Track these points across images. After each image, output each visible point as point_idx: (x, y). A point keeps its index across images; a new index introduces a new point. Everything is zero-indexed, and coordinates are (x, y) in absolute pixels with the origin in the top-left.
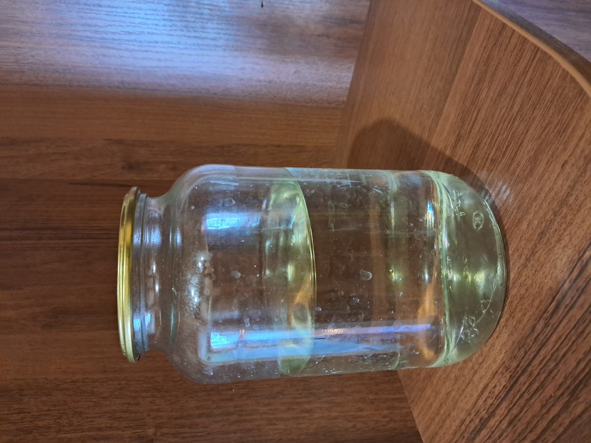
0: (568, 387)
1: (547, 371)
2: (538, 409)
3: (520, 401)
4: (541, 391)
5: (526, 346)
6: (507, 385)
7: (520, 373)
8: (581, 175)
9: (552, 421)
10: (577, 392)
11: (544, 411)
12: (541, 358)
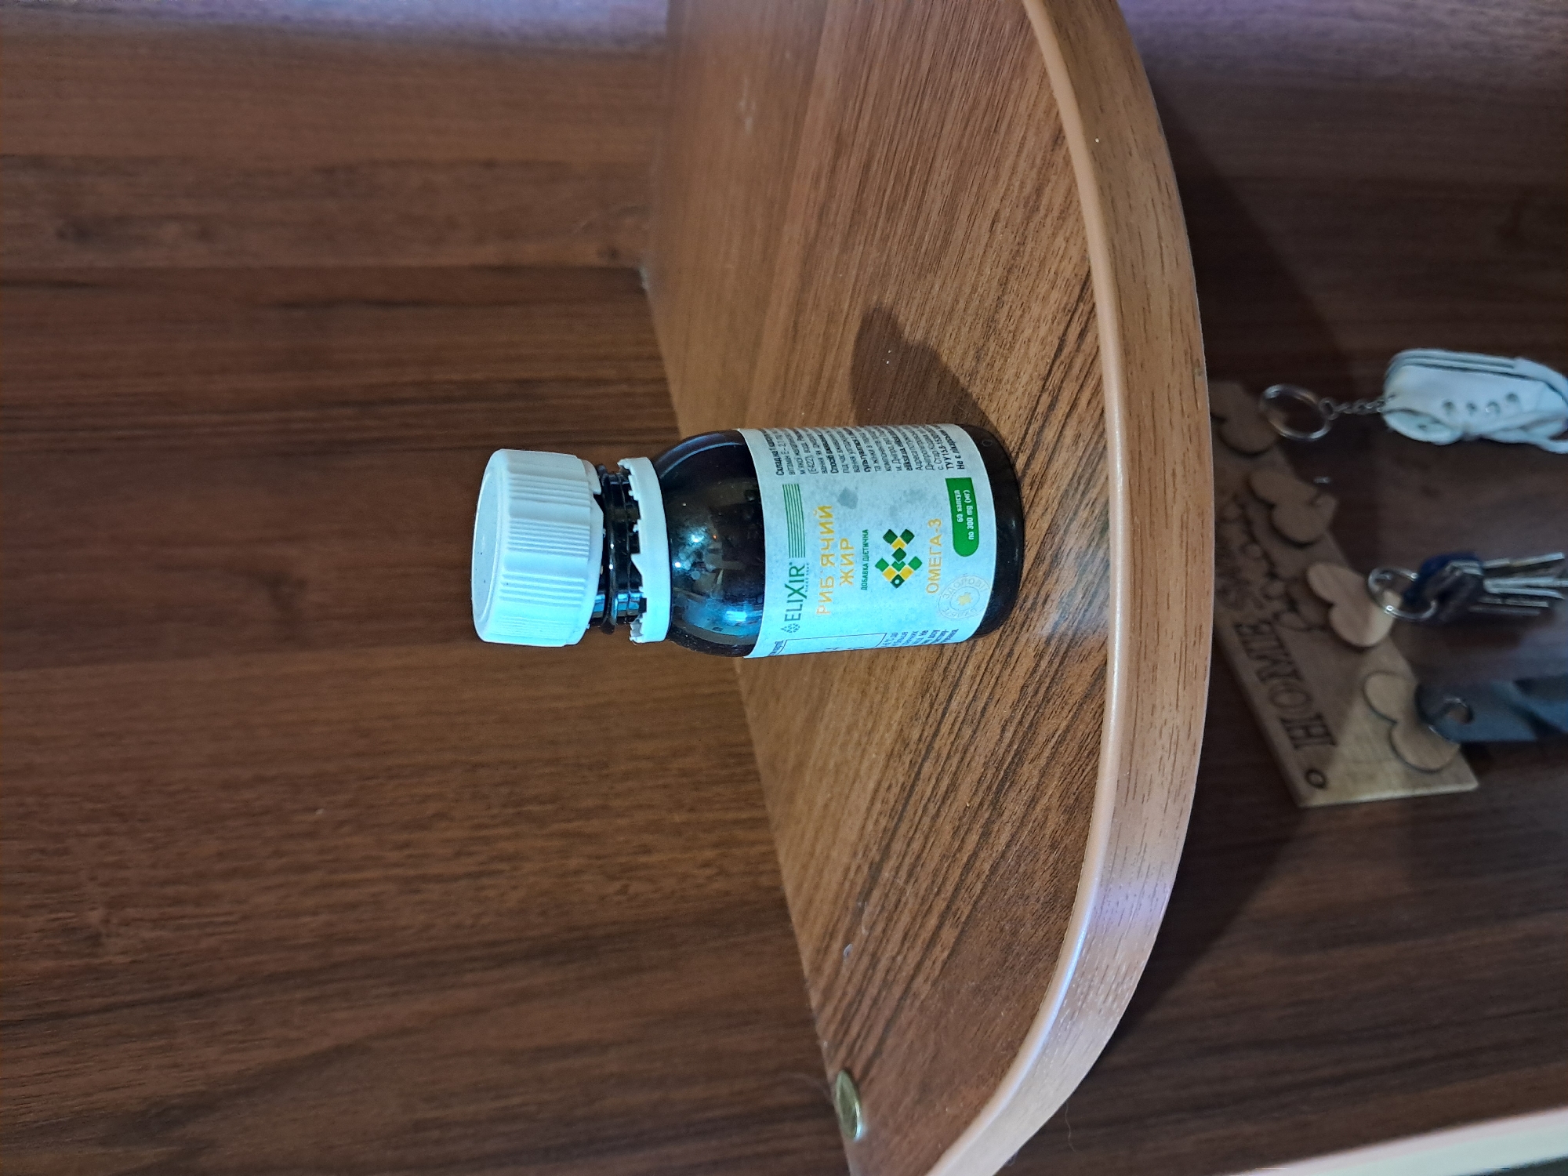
0: (989, 788)
1: (960, 748)
2: (949, 838)
3: (923, 822)
4: (953, 794)
5: (932, 689)
6: (906, 783)
7: (923, 752)
8: (1018, 251)
9: (968, 867)
10: (1001, 800)
11: (956, 845)
12: (951, 719)
